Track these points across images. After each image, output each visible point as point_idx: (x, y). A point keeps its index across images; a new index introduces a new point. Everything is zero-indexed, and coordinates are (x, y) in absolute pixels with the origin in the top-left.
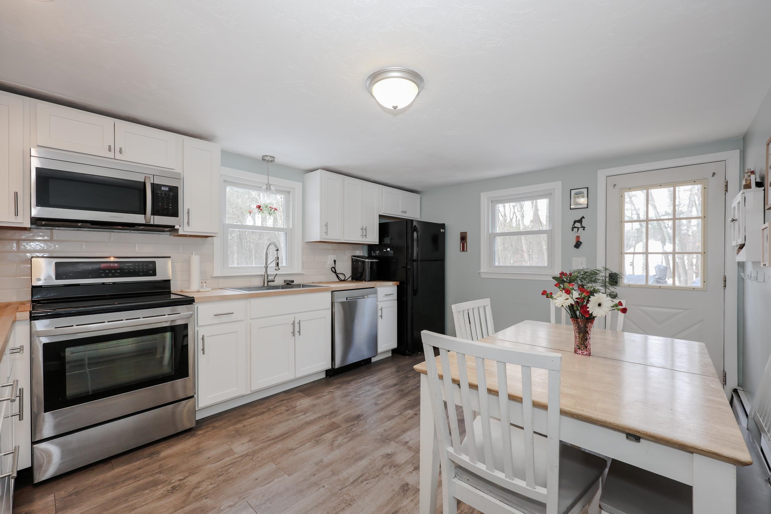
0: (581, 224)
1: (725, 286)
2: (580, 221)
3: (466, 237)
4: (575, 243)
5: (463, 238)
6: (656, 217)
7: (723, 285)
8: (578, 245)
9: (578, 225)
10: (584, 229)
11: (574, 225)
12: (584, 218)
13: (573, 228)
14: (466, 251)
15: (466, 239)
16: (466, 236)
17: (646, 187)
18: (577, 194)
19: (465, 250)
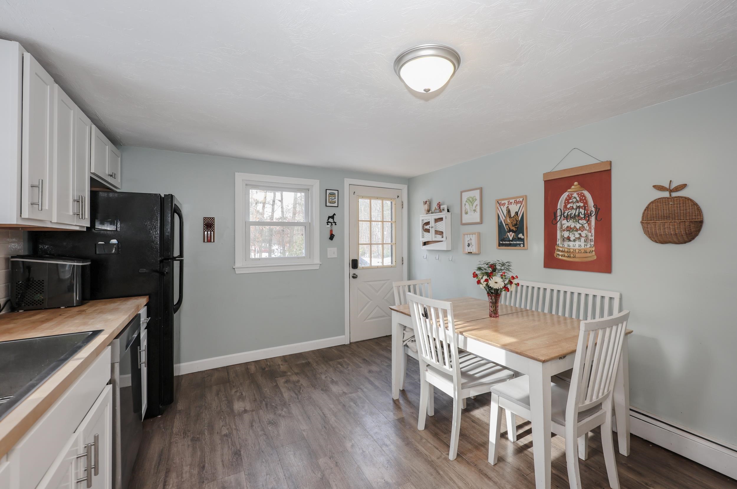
0: (333, 220)
1: (403, 263)
2: (332, 217)
3: (214, 225)
4: (329, 236)
5: (209, 225)
6: (375, 219)
7: (401, 263)
8: (332, 237)
9: (331, 220)
10: (336, 224)
11: (328, 220)
12: (335, 215)
13: (327, 223)
14: (214, 241)
15: (214, 227)
16: (214, 222)
17: (370, 198)
18: (331, 194)
19: (212, 241)
